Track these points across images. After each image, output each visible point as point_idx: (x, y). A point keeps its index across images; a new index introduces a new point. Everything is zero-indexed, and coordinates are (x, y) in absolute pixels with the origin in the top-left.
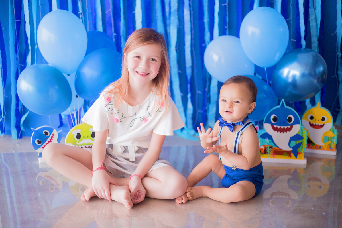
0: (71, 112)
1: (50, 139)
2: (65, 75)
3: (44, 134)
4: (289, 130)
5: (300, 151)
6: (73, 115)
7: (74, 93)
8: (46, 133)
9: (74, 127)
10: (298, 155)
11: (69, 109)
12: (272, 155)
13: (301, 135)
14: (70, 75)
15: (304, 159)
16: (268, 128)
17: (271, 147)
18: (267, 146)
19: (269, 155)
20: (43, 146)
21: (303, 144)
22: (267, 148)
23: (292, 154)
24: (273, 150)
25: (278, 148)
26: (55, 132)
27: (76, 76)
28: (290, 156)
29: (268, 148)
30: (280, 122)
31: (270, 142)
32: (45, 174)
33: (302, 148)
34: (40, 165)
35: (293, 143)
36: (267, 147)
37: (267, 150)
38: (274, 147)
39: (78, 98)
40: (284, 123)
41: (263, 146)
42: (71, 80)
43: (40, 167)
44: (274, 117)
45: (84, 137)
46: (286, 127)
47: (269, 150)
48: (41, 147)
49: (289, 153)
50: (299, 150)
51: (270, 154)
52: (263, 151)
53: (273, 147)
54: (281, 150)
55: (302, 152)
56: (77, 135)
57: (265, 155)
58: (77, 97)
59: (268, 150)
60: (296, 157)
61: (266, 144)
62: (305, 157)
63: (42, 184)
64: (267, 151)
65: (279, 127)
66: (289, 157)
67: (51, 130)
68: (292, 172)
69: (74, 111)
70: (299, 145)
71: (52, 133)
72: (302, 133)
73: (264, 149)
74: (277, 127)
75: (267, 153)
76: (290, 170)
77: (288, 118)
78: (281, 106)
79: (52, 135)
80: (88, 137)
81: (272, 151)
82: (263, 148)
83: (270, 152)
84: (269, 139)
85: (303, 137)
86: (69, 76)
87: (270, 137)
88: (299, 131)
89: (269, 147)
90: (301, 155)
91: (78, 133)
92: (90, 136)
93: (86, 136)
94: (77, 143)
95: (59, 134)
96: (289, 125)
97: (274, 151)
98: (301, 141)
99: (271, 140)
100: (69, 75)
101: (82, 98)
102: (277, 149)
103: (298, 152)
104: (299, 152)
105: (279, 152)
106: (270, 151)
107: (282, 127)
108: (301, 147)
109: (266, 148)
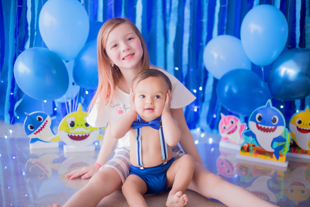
0: (66, 100)
1: (43, 125)
2: (64, 61)
3: (37, 119)
4: (273, 130)
5: (282, 154)
6: (68, 103)
7: (71, 80)
9: (68, 115)
10: (280, 158)
11: (64, 96)
12: (254, 154)
14: (69, 62)
15: (285, 162)
16: (252, 126)
17: (254, 146)
18: (251, 144)
19: (251, 153)
20: (35, 132)
21: (285, 147)
23: (274, 155)
24: (256, 149)
26: (49, 119)
27: (75, 64)
28: (272, 157)
29: (251, 146)
30: (265, 122)
31: (253, 140)
32: (36, 160)
33: (284, 150)
34: (31, 151)
35: (276, 145)
37: (249, 148)
38: (257, 146)
39: (75, 85)
40: (268, 123)
41: (247, 143)
42: (70, 67)
43: (31, 153)
44: (260, 116)
45: (78, 125)
46: (270, 127)
48: (33, 133)
49: (270, 154)
50: (281, 152)
51: (252, 153)
52: (246, 149)
54: (263, 150)
55: (284, 154)
57: (247, 153)
58: (73, 84)
59: (251, 148)
60: (278, 159)
61: (249, 142)
63: (31, 171)
65: (263, 126)
66: (271, 159)
68: (272, 173)
69: (69, 99)
70: (281, 147)
71: (46, 120)
72: (285, 135)
73: (247, 147)
74: (261, 127)
75: (250, 151)
76: (271, 171)
77: (272, 119)
78: (267, 106)
79: (45, 121)
80: (82, 125)
81: (255, 149)
82: (246, 145)
83: (253, 151)
87: (254, 136)
89: (252, 145)
90: (282, 157)
91: (72, 121)
92: (84, 125)
94: (71, 131)
95: (52, 121)
96: (273, 125)
97: (257, 150)
98: (283, 143)
99: (254, 139)
100: (67, 62)
101: (79, 85)
102: (260, 149)
105: (261, 152)
106: (253, 149)
107: (266, 127)
109: (249, 146)
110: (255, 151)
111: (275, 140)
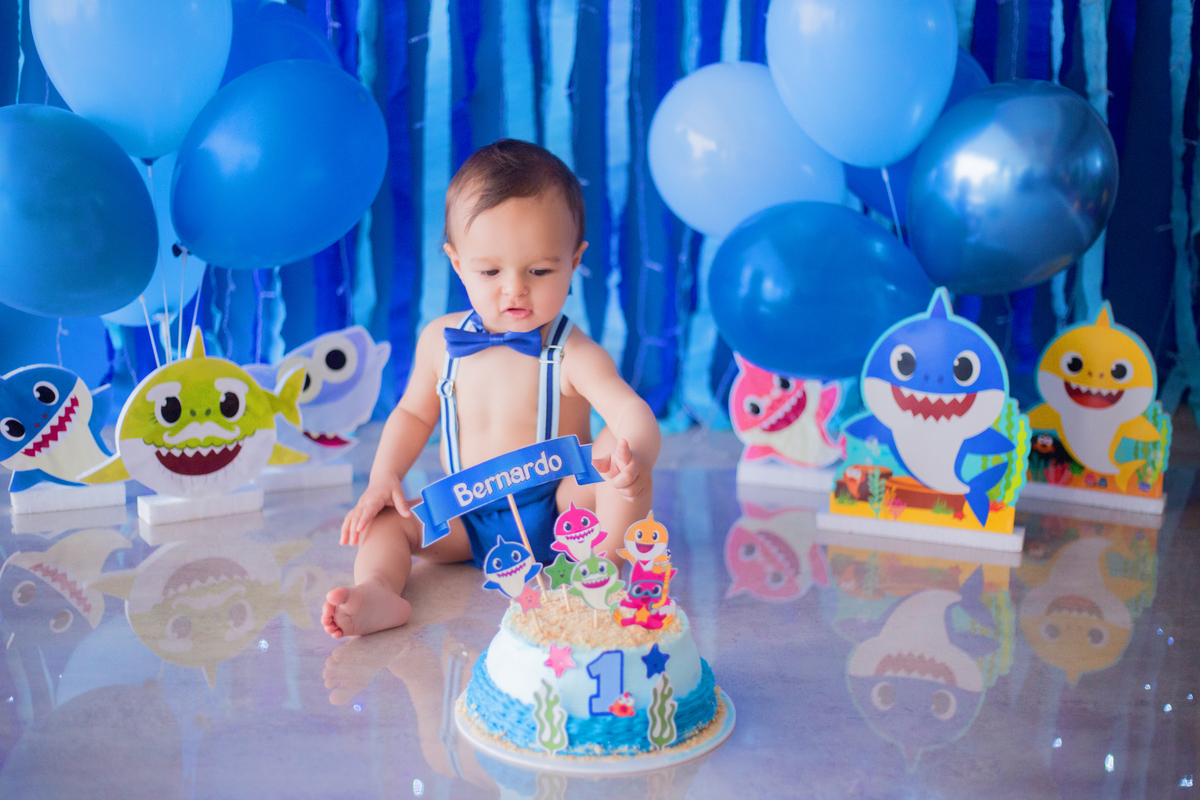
0: (150, 318)
1: (60, 418)
2: (136, 161)
3: (37, 395)
4: (960, 409)
5: (999, 500)
6: (156, 328)
7: (168, 235)
8: (46, 395)
9: (160, 369)
10: (991, 515)
11: (141, 299)
12: (889, 508)
13: (1005, 433)
14: (156, 164)
15: (1014, 532)
16: (878, 396)
17: (886, 475)
18: (873, 468)
19: (877, 505)
20: (30, 446)
21: (1011, 472)
22: (870, 477)
23: (967, 508)
24: (894, 487)
25: (913, 482)
26: (82, 391)
27: (180, 166)
28: (959, 515)
29: (873, 476)
30: (926, 378)
31: (883, 453)
33: (1008, 486)
34: (15, 521)
35: (975, 465)
36: (870, 472)
37: (869, 484)
38: (898, 474)
39: (181, 256)
40: (941, 380)
41: (856, 467)
42: (158, 182)
43: (15, 530)
44: (905, 356)
45: (193, 413)
46: (947, 398)
47: (880, 487)
48: (23, 450)
49: (954, 503)
50: (993, 494)
51: (882, 502)
52: (854, 489)
53: (895, 477)
54: (925, 491)
55: (1006, 501)
56: (164, 403)
57: (861, 505)
58: (177, 251)
59: (876, 485)
60: (982, 519)
61: (868, 462)
62: (1017, 523)
63: (21, 600)
64: (871, 490)
65: (920, 396)
66: (956, 521)
67: (67, 384)
68: (963, 578)
69: (162, 311)
70: (996, 475)
71: (71, 395)
72: (1010, 426)
73: (858, 482)
74: (912, 397)
75: (870, 498)
76: (956, 570)
77: (956, 363)
78: (934, 314)
79: (67, 403)
80: (208, 412)
81: (891, 489)
82: (857, 475)
83: (883, 496)
84: (881, 441)
85: (1014, 442)
86: (149, 168)
88: (1000, 417)
89: (877, 473)
90: (1001, 513)
91: (171, 395)
92: (216, 408)
93: (200, 411)
94: (167, 439)
96: (960, 390)
97: (897, 491)
98: (1002, 458)
99: (886, 448)
100: (148, 162)
101: (200, 256)
102: (910, 485)
103: (992, 502)
104: (995, 502)
105: (912, 496)
106: (883, 489)
107: (933, 398)
108: (1003, 481)
109: (865, 476)
110: (890, 496)
111: (972, 446)
